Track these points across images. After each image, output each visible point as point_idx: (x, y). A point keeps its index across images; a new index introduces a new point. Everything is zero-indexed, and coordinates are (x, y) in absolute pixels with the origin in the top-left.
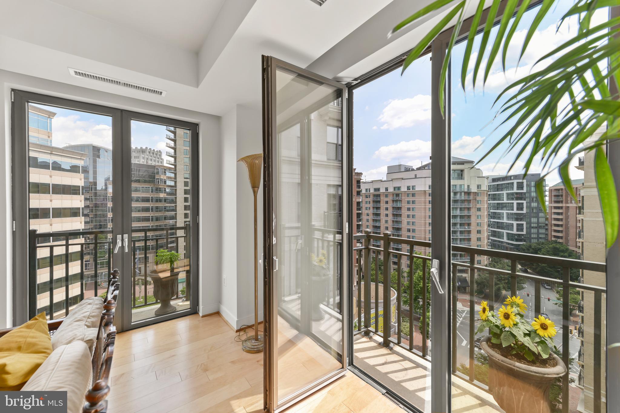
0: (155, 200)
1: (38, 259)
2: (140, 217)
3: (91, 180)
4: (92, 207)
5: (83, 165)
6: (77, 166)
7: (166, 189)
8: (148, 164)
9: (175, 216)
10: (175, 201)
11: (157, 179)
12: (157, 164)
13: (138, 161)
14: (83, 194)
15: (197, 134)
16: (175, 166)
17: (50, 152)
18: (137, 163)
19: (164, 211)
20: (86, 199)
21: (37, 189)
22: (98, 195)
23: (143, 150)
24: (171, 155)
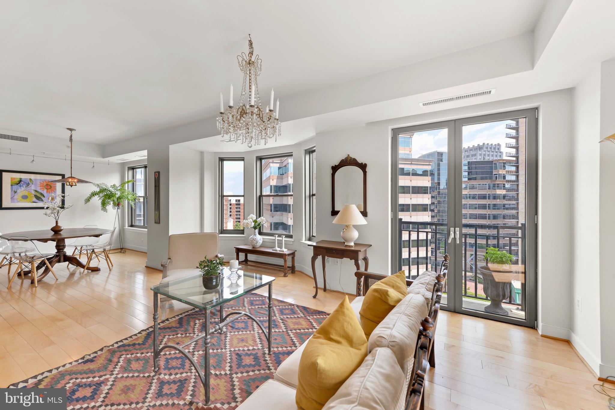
0: (493, 197)
1: (404, 241)
2: (477, 214)
3: (436, 181)
4: (436, 204)
5: (430, 170)
6: (426, 170)
7: (505, 184)
8: (485, 160)
9: (516, 215)
10: (516, 197)
11: (494, 175)
12: (495, 158)
13: (475, 159)
14: (430, 193)
15: (537, 120)
16: (517, 158)
17: (410, 163)
18: (475, 161)
19: (503, 209)
20: (432, 197)
21: (404, 190)
22: (441, 194)
23: (480, 147)
24: (511, 146)
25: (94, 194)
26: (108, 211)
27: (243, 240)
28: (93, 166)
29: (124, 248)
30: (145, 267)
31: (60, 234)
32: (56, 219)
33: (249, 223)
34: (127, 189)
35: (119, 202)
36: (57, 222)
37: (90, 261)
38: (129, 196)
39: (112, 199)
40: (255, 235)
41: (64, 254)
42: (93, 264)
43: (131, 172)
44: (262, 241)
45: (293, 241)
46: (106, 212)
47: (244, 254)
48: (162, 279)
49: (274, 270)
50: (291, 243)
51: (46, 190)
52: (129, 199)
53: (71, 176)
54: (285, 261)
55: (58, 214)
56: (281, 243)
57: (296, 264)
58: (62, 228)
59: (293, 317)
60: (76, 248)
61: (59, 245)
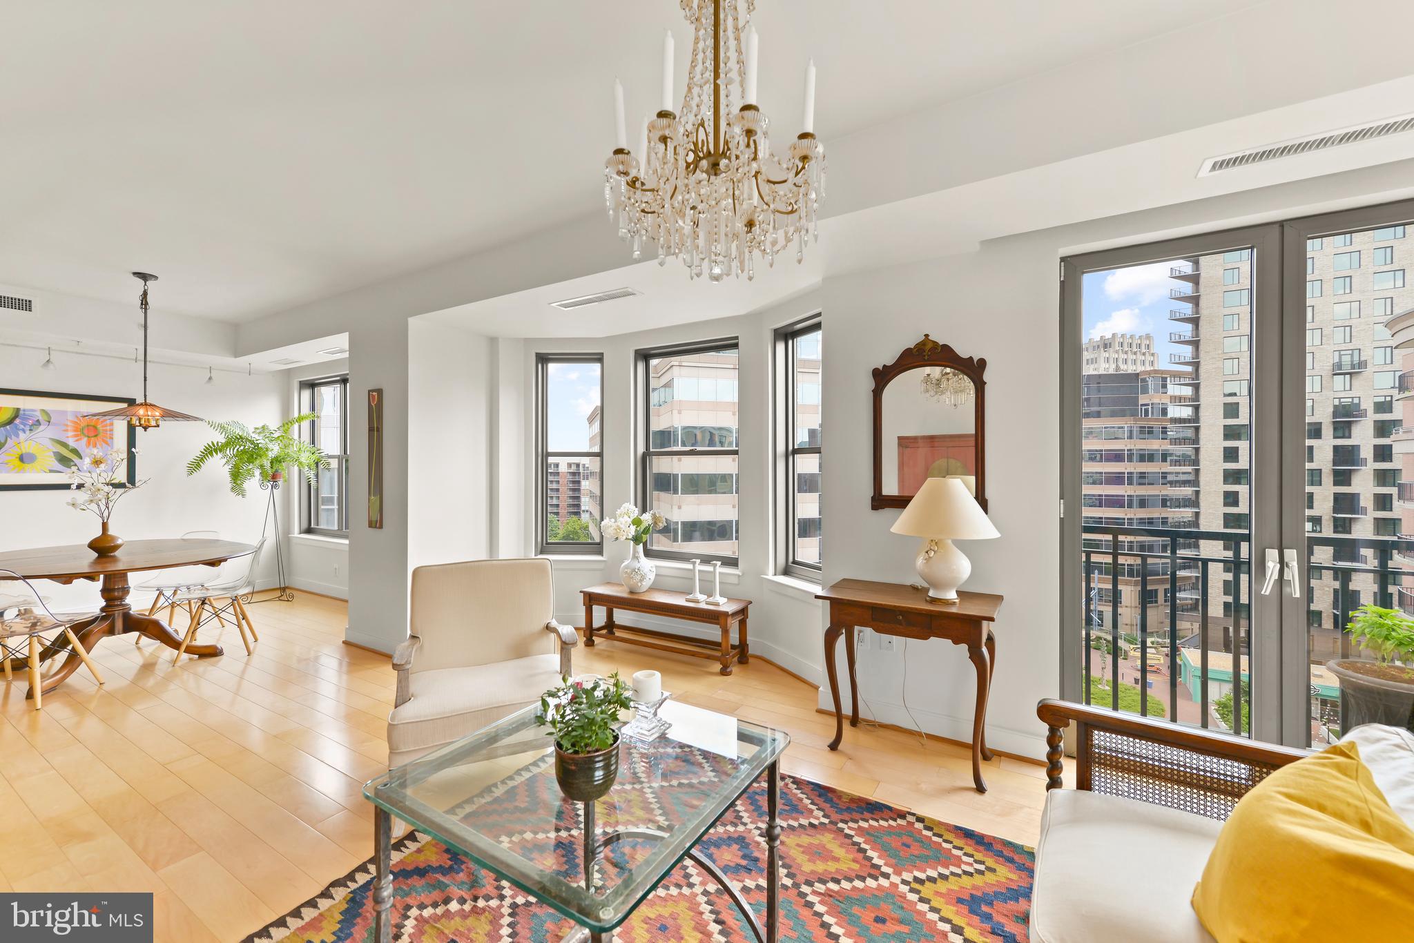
0: (1139, 456)
2: (1102, 496)
7: (1167, 428)
8: (1119, 372)
11: (1142, 405)
12: (1142, 368)
16: (1196, 365)
18: (1094, 373)
19: (1162, 484)
23: (1106, 342)
24: (1182, 339)
25: (210, 450)
26: (248, 494)
27: (601, 570)
28: (210, 378)
29: (291, 586)
30: (344, 642)
31: (114, 556)
32: (102, 517)
33: (622, 526)
34: (296, 436)
35: (276, 471)
36: (105, 526)
37: (195, 630)
38: (302, 454)
39: (258, 462)
40: (635, 557)
41: (125, 611)
42: (203, 638)
43: (306, 394)
44: (654, 573)
45: (739, 576)
46: (243, 496)
47: (605, 608)
48: (396, 707)
49: (693, 655)
50: (735, 580)
51: (86, 439)
52: (301, 463)
53: (145, 400)
54: (725, 632)
55: (107, 503)
56: (712, 582)
57: (750, 639)
58: (119, 542)
59: (795, 824)
60: (161, 593)
61: (112, 587)
